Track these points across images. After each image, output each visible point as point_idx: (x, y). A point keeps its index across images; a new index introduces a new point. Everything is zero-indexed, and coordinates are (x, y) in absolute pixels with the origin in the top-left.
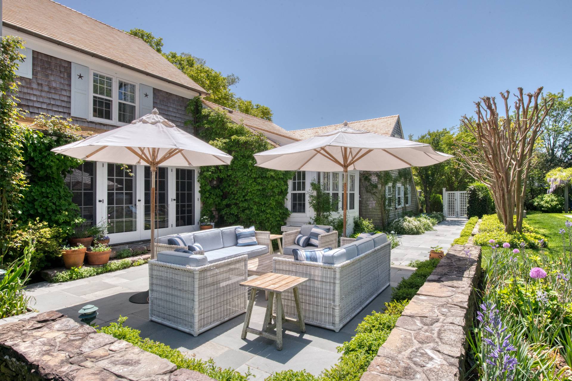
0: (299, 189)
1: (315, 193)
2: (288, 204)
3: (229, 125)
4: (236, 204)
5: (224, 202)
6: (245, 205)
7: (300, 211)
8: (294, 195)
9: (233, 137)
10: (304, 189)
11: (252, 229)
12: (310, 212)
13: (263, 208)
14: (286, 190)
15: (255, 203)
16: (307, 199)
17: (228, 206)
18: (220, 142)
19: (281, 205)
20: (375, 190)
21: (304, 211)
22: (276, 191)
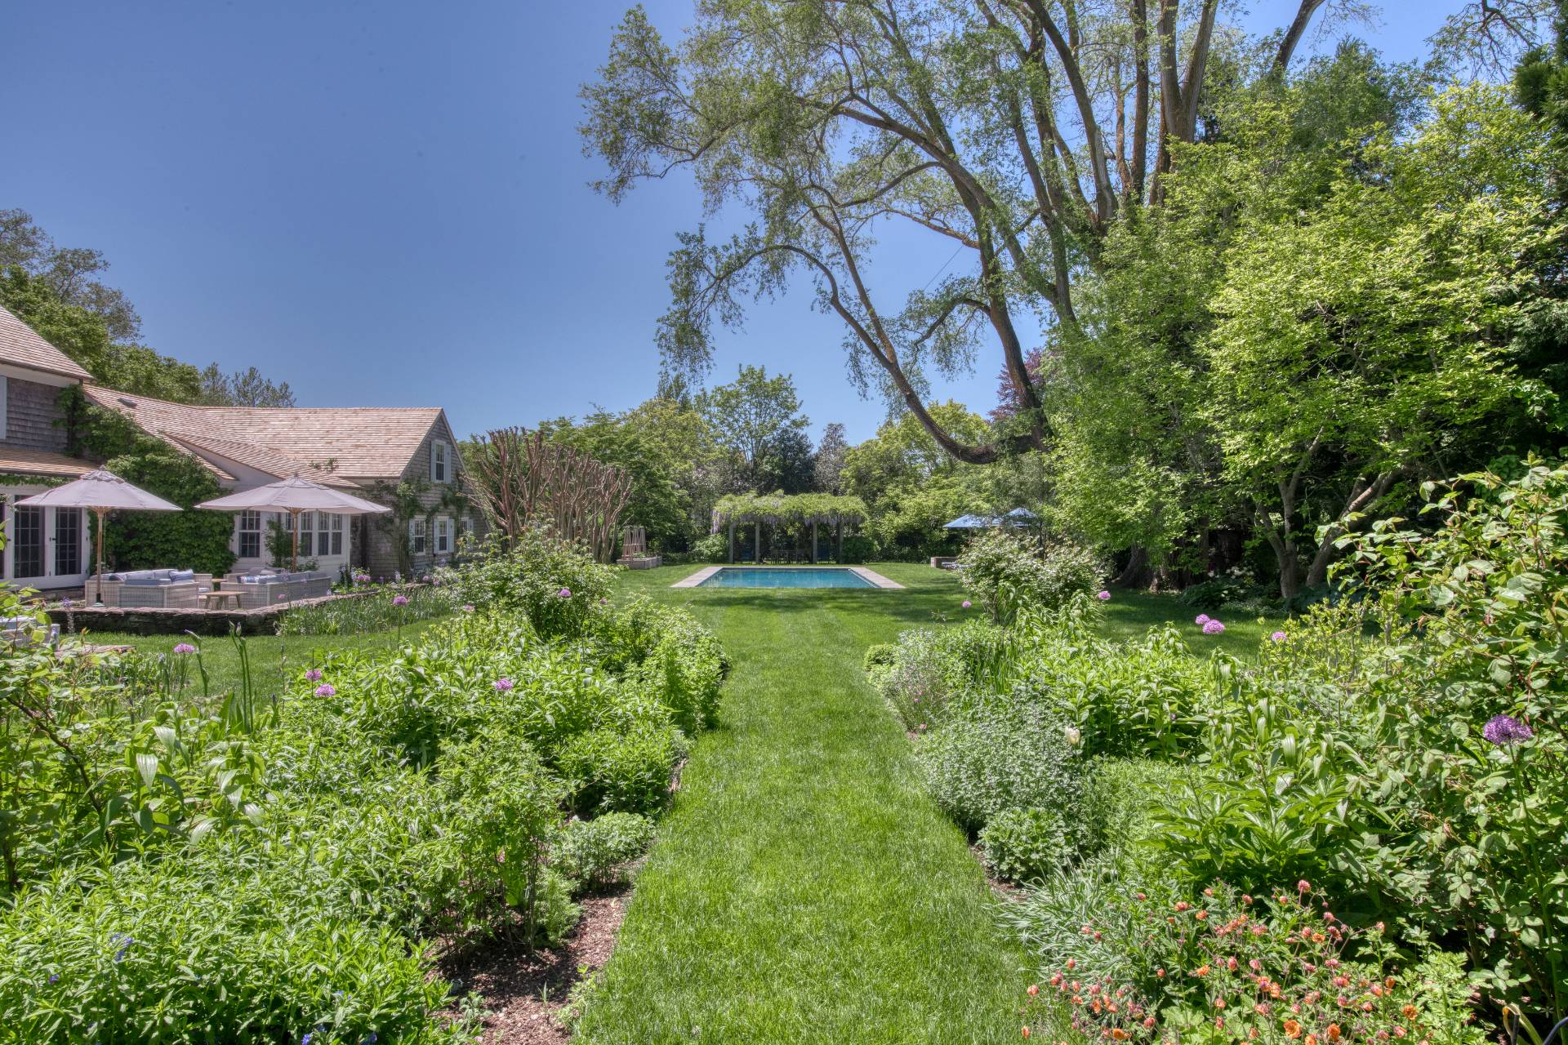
0: (251, 527)
1: (273, 534)
2: (235, 546)
3: (141, 438)
4: (150, 546)
5: (131, 543)
6: (168, 546)
7: (252, 555)
8: (244, 537)
9: (148, 457)
10: (258, 527)
11: (190, 572)
12: (266, 556)
13: (197, 551)
14: (232, 529)
15: (184, 545)
16: (263, 540)
17: (136, 548)
18: (126, 462)
19: (223, 547)
20: (390, 527)
21: (258, 555)
22: (217, 529)
